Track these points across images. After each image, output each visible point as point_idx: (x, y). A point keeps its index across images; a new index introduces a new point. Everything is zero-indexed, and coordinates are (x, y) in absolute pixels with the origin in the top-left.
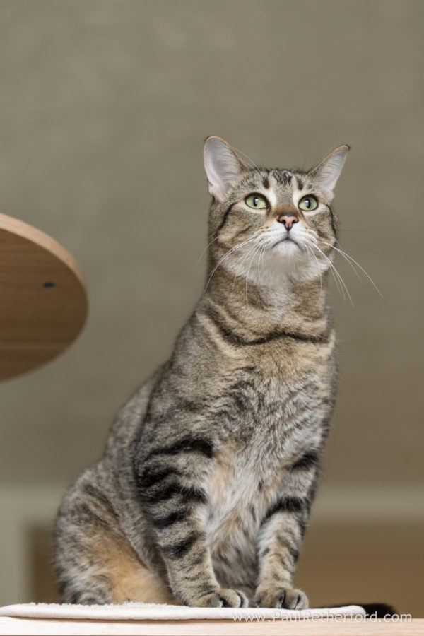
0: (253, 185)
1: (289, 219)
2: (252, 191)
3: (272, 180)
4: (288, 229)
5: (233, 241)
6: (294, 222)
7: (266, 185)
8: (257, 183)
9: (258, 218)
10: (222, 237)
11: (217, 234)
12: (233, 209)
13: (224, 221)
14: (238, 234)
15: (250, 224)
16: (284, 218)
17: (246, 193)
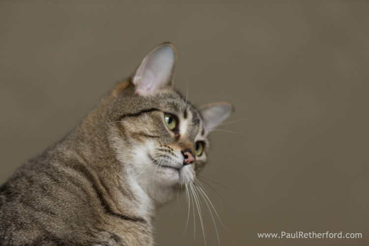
1: (191, 158)
4: (185, 163)
7: (185, 115)
8: (179, 107)
9: (168, 136)
10: (127, 124)
11: (123, 117)
12: (153, 113)
13: (138, 115)
14: (142, 134)
15: (159, 135)
16: (187, 153)
17: (168, 110)
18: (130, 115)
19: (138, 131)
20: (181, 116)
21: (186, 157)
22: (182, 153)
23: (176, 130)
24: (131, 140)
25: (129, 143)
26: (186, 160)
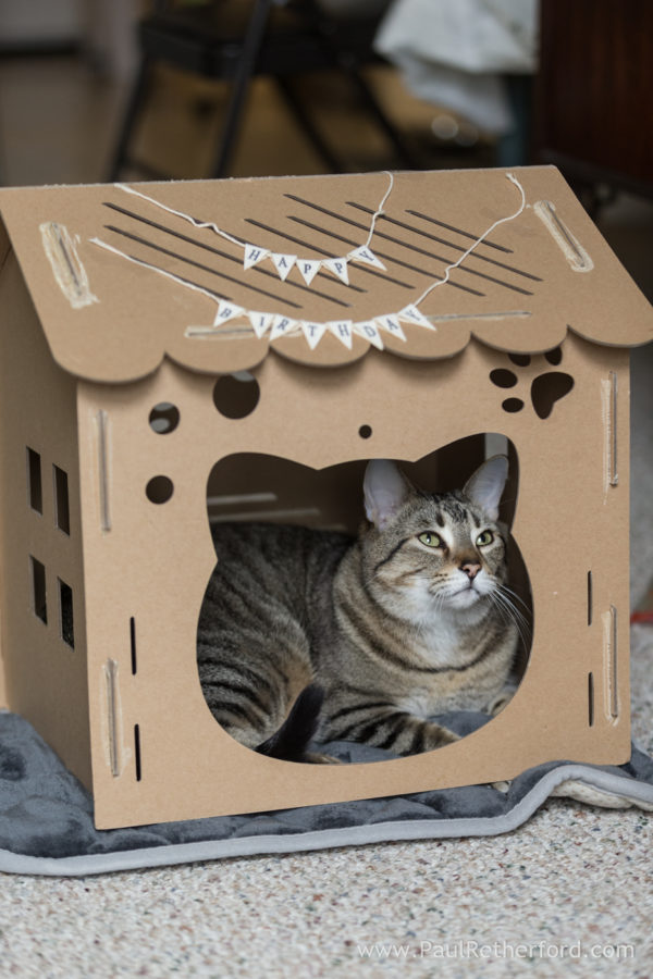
0: (426, 522)
1: (473, 568)
2: (424, 529)
3: (447, 517)
4: (472, 578)
5: (399, 581)
6: (478, 570)
7: (441, 523)
8: (429, 519)
9: (434, 559)
10: (383, 574)
11: (376, 569)
12: (405, 546)
13: (390, 557)
14: (405, 575)
15: (425, 565)
16: (468, 566)
17: (419, 531)
18: (382, 563)
19: (399, 574)
20: (437, 529)
21: (467, 571)
22: (461, 569)
23: (442, 545)
24: (400, 589)
25: (399, 593)
26: (470, 574)
